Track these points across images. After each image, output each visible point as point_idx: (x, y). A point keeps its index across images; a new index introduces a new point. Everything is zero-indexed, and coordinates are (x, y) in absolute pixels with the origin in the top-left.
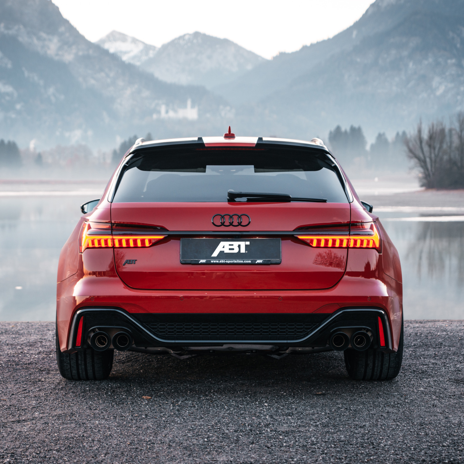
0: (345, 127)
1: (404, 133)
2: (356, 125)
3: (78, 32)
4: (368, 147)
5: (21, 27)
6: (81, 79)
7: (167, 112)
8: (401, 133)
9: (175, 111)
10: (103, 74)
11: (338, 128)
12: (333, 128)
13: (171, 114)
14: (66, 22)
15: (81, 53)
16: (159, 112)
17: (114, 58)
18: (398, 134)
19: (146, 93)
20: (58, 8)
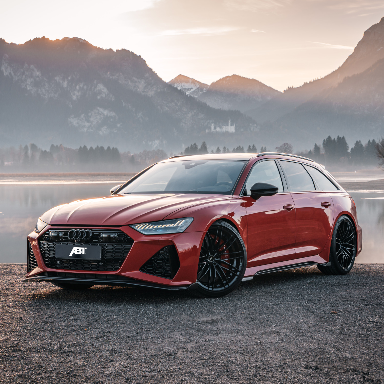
0: (334, 137)
1: (374, 141)
2: (341, 136)
3: (157, 76)
4: (349, 151)
5: (121, 74)
6: (159, 107)
7: (215, 128)
8: (371, 141)
9: (221, 127)
10: (173, 104)
11: (329, 137)
12: (326, 138)
13: (218, 129)
14: (150, 70)
15: (159, 90)
16: (210, 128)
17: (181, 93)
18: (369, 141)
19: (201, 116)
20: (145, 61)
